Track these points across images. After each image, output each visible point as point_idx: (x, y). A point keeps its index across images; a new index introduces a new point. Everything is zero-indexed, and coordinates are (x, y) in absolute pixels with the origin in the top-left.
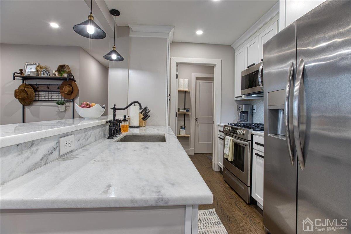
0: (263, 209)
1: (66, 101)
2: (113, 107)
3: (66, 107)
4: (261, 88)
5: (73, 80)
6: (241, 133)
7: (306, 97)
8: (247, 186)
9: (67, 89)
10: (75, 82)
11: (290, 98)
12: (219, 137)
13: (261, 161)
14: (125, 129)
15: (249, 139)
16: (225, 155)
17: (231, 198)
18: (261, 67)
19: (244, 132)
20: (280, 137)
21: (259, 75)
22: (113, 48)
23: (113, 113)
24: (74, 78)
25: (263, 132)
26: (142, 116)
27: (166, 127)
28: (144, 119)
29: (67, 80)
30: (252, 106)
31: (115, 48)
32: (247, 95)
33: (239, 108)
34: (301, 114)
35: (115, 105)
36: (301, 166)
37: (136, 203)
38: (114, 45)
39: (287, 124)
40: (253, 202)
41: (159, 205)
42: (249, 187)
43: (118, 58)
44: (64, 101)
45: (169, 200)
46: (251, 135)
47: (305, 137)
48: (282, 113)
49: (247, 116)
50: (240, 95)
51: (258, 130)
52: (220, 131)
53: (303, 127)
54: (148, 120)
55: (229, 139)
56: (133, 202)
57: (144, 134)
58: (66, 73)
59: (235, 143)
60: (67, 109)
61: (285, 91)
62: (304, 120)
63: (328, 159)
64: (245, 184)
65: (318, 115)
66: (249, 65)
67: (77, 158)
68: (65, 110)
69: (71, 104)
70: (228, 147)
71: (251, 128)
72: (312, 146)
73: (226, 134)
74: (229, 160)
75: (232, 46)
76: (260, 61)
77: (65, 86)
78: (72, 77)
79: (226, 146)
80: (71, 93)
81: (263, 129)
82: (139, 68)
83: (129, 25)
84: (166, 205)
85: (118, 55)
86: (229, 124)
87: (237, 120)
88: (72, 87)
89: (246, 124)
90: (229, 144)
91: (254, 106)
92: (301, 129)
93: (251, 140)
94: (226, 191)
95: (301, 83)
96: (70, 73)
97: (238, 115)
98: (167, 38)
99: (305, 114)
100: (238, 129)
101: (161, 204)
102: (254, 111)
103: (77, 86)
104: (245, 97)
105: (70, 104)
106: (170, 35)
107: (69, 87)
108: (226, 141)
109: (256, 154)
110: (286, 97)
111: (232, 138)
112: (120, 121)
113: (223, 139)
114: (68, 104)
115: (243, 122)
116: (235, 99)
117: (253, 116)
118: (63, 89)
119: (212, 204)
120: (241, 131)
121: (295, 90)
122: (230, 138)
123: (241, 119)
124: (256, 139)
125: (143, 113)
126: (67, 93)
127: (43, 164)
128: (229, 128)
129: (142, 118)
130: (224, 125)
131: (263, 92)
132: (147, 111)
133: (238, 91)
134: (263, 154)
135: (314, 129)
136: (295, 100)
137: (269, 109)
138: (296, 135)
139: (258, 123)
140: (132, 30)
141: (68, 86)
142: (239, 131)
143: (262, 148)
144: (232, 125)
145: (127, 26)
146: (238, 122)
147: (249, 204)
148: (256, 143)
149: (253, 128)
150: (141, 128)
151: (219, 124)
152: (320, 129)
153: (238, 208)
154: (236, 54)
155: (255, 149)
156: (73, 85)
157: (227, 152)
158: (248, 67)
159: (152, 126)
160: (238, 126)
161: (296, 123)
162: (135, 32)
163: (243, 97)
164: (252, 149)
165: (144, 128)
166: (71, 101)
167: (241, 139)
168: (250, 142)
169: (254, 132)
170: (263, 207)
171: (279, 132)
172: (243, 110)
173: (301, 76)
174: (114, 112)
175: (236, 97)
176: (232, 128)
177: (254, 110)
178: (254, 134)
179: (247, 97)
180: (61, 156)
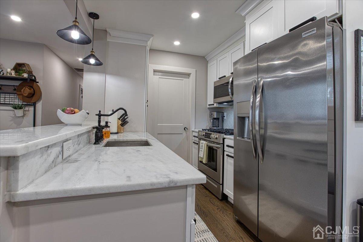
0: (233, 203)
1: (25, 105)
2: (98, 113)
3: (25, 112)
4: (231, 97)
5: (34, 81)
6: (214, 137)
7: (264, 107)
8: (219, 184)
9: (27, 91)
10: (37, 83)
11: (253, 107)
12: (194, 142)
13: (231, 161)
14: (107, 135)
15: (221, 143)
16: (200, 158)
17: (206, 197)
18: (231, 79)
19: (217, 136)
20: (246, 139)
21: (229, 86)
22: (91, 52)
23: (98, 119)
24: (36, 79)
25: (233, 136)
26: (120, 122)
27: (144, 133)
28: (122, 125)
29: (28, 81)
30: (222, 113)
31: (94, 52)
32: (218, 103)
33: (211, 115)
34: (261, 120)
35: (100, 111)
36: (261, 162)
37: (154, 185)
38: (93, 49)
39: (251, 129)
40: (225, 197)
41: (170, 186)
42: (221, 184)
43: (96, 62)
44: (23, 104)
45: (177, 182)
46: (223, 139)
47: (264, 138)
48: (247, 119)
49: (219, 122)
50: (212, 103)
51: (228, 134)
52: (194, 136)
53: (262, 132)
54: (126, 126)
55: (203, 144)
56: (152, 185)
57: (127, 140)
58: (26, 73)
59: (209, 147)
60: (26, 114)
61: (250, 103)
62: (263, 126)
63: (281, 156)
64: (218, 182)
65: (272, 121)
66: (220, 77)
67: (79, 161)
68: (23, 115)
69: (32, 109)
70: (203, 150)
71: (222, 133)
72: (268, 146)
73: (200, 139)
74: (203, 162)
75: (205, 58)
76: (230, 75)
77: (24, 88)
78: (33, 78)
79: (200, 149)
80: (32, 95)
81: (233, 134)
82: (116, 74)
83: (108, 30)
84: (175, 186)
85: (97, 59)
86: (203, 129)
87: (210, 126)
88: (33, 89)
89: (218, 129)
90: (203, 148)
91: (224, 113)
92: (261, 133)
93: (222, 143)
94: (201, 191)
95: (261, 95)
96: (30, 73)
97: (211, 121)
98: (146, 46)
99: (264, 120)
100: (211, 134)
101: (172, 185)
102: (224, 118)
103: (40, 88)
104: (217, 105)
105: (30, 108)
106: (149, 43)
107: (30, 89)
108: (201, 145)
109: (227, 155)
110: (250, 106)
111: (206, 143)
112: (103, 127)
113: (197, 144)
114: (27, 109)
115: (215, 128)
116: (208, 106)
117: (223, 122)
118: (22, 90)
119: (206, 183)
120: (215, 136)
121: (257, 101)
122: (204, 142)
123: (213, 125)
124: (227, 142)
125: (121, 119)
126: (27, 95)
127: (54, 166)
128: (203, 134)
129: (120, 125)
130: (199, 131)
131: (233, 102)
132: (126, 117)
133: (210, 99)
134: (232, 155)
135: (270, 132)
136: (257, 110)
137: (238, 117)
138: (258, 137)
139: (228, 128)
140: (110, 34)
141: (28, 87)
142: (213, 136)
143: (232, 150)
144: (206, 131)
145: (105, 30)
146: (211, 128)
147: (221, 200)
148: (227, 146)
149: (225, 133)
150: (119, 134)
151: (193, 130)
152: (273, 133)
153: (213, 204)
154: (209, 65)
155: (226, 151)
156: (34, 86)
157: (201, 155)
158: (220, 78)
159: (129, 132)
160: (211, 131)
161: (257, 128)
162: (113, 36)
163: (215, 105)
164: (224, 151)
165: (122, 134)
166: (31, 105)
167: (214, 142)
168: (222, 145)
169: (225, 136)
170: (233, 202)
171: (246, 136)
172: (215, 117)
173: (261, 90)
174: (100, 119)
175: (209, 105)
176: (206, 133)
177: (225, 116)
178: (225, 138)
179: (219, 105)
180: (64, 159)
